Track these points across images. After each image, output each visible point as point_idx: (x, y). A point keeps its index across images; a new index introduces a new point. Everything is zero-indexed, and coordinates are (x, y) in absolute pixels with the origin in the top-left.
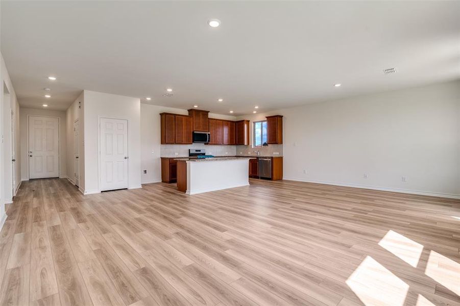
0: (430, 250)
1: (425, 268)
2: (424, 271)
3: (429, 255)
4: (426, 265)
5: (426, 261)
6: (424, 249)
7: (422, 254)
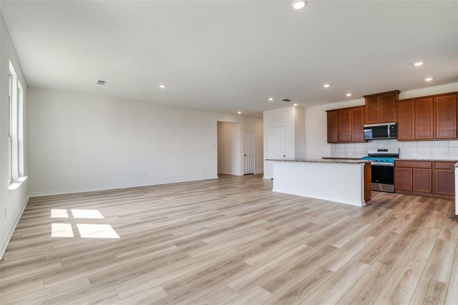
0: (75, 236)
1: (72, 226)
2: (71, 225)
3: (74, 233)
4: (73, 231)
5: (73, 229)
6: (80, 236)
7: (78, 232)
